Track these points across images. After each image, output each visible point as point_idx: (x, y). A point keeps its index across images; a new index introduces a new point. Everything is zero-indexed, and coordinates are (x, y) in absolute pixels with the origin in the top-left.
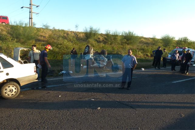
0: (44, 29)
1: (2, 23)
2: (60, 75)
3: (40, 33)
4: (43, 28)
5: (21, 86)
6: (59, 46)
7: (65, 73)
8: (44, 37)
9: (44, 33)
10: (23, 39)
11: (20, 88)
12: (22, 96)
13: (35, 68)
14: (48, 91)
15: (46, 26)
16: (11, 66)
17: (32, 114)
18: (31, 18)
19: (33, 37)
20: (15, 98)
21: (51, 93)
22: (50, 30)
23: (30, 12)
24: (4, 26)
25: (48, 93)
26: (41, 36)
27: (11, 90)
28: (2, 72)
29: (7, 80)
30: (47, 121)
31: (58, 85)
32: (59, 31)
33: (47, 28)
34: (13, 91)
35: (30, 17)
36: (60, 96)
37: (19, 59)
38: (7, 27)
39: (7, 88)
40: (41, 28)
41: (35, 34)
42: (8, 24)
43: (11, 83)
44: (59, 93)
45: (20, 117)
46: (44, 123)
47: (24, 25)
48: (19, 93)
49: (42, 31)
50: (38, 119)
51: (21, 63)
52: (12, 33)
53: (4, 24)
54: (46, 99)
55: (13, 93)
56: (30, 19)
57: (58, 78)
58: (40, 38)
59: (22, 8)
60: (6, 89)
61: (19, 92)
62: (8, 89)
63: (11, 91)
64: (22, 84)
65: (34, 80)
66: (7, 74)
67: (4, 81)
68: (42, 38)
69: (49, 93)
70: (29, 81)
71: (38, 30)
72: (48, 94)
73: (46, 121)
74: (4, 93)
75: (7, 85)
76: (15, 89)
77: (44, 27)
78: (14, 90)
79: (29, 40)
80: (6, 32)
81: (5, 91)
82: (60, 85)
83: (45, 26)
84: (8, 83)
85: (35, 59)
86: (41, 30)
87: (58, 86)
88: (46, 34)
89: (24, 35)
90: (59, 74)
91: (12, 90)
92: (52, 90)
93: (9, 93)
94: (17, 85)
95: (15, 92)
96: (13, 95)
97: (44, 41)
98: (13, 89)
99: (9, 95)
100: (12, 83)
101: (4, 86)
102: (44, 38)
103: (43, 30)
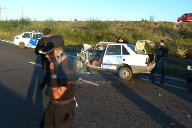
5: (133, 73)
16: (128, 54)
28: (121, 57)
36: (160, 95)
62: (123, 72)
63: (125, 74)
64: (134, 71)
66: (124, 60)
70: (140, 70)
74: (121, 74)
75: (123, 69)
76: (128, 73)
78: (127, 75)
94: (130, 71)
96: (125, 77)
99: (123, 77)
101: (121, 69)
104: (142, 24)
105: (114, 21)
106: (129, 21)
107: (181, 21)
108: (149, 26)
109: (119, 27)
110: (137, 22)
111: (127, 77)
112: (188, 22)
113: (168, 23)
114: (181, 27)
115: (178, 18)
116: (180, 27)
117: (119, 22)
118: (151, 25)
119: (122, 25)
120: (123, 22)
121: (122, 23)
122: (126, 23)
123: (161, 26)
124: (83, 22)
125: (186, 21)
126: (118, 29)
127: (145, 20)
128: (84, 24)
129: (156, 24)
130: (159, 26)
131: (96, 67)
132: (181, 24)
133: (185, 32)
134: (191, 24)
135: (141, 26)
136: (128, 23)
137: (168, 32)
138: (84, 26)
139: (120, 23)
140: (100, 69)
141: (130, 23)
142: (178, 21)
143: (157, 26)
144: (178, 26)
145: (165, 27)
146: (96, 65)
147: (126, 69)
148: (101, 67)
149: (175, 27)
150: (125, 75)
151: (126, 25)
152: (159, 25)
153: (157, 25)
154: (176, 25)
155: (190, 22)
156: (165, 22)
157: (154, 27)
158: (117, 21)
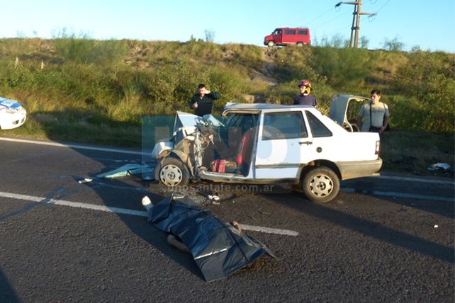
0: (387, 52)
1: (298, 43)
2: (432, 173)
3: (377, 62)
4: (384, 51)
5: (343, 179)
6: (432, 96)
7: (448, 171)
8: (386, 72)
9: (386, 62)
10: (337, 76)
11: (340, 183)
12: (341, 202)
13: (378, 144)
14: (400, 205)
15: (394, 44)
16: (329, 133)
17: (368, 247)
18: (355, 28)
19: (361, 71)
20: (328, 202)
21: (409, 211)
22: (405, 54)
23: (355, 13)
24: (299, 49)
25: (402, 210)
26: (379, 70)
27: (322, 184)
28: (311, 143)
29: (316, 162)
30: (406, 277)
31: (428, 198)
32: (428, 54)
33: (395, 49)
34: (325, 188)
35: (355, 26)
36: (436, 226)
37: (345, 120)
38: (306, 50)
39: (315, 178)
40: (380, 50)
41: (365, 64)
42: (308, 44)
43: (323, 170)
44: (433, 218)
45: (343, 246)
46: (398, 278)
47: (342, 46)
48: (336, 195)
49: (382, 57)
50: (382, 264)
51: (348, 129)
52: (314, 64)
53: (300, 45)
54: (398, 223)
55: (325, 191)
56: (354, 31)
57: (427, 179)
58: (375, 74)
59: (338, 5)
60: (313, 181)
61: (337, 193)
62: (317, 181)
63: (322, 186)
64: (345, 176)
65: (372, 172)
66: (319, 150)
67: (310, 163)
68: (381, 75)
69: (406, 211)
70: (361, 172)
71: (373, 54)
72: (404, 213)
73: (403, 276)
74: (309, 189)
75: (315, 173)
76: (330, 183)
77: (388, 48)
78: (328, 187)
79: (350, 78)
80: (304, 61)
81: (311, 184)
82: (435, 198)
83: (389, 44)
84: (318, 169)
85: (373, 125)
86: (379, 55)
87: (426, 200)
88: (392, 64)
89: (341, 68)
90: (430, 169)
91: (325, 185)
92: (413, 206)
93: (318, 190)
94: (336, 177)
95: (329, 190)
96: (323, 195)
97: (384, 83)
98: (327, 182)
99: (316, 194)
100: (326, 170)
101: (310, 173)
102: (385, 75)
103: (384, 54)
104: (194, 49)
105: (122, 41)
106: (160, 42)
107: (271, 44)
108: (210, 55)
109: (139, 56)
110: (180, 44)
111: (328, 194)
112: (285, 45)
113: (249, 46)
114: (276, 56)
115: (265, 38)
116: (273, 57)
117: (135, 42)
118: (214, 52)
119: (144, 51)
120: (144, 44)
121: (144, 47)
122: (154, 46)
123: (237, 55)
124: (29, 41)
125: (280, 43)
126: (138, 60)
127: (197, 40)
128: (31, 46)
129: (224, 48)
130: (232, 55)
131: (230, 176)
132: (274, 51)
133: (287, 68)
134: (292, 51)
135: (193, 53)
136: (159, 46)
137: (255, 68)
138: (35, 51)
139: (139, 46)
140: (245, 180)
141: (165, 47)
142: (266, 43)
143: (227, 54)
144: (269, 55)
145: (245, 57)
146: (227, 171)
147: (324, 173)
148: (250, 176)
149: (264, 57)
150: (322, 189)
151: (155, 52)
152: (231, 52)
153: (227, 52)
154: (264, 53)
155: (289, 47)
156: (242, 46)
157: (221, 56)
158: (129, 42)
